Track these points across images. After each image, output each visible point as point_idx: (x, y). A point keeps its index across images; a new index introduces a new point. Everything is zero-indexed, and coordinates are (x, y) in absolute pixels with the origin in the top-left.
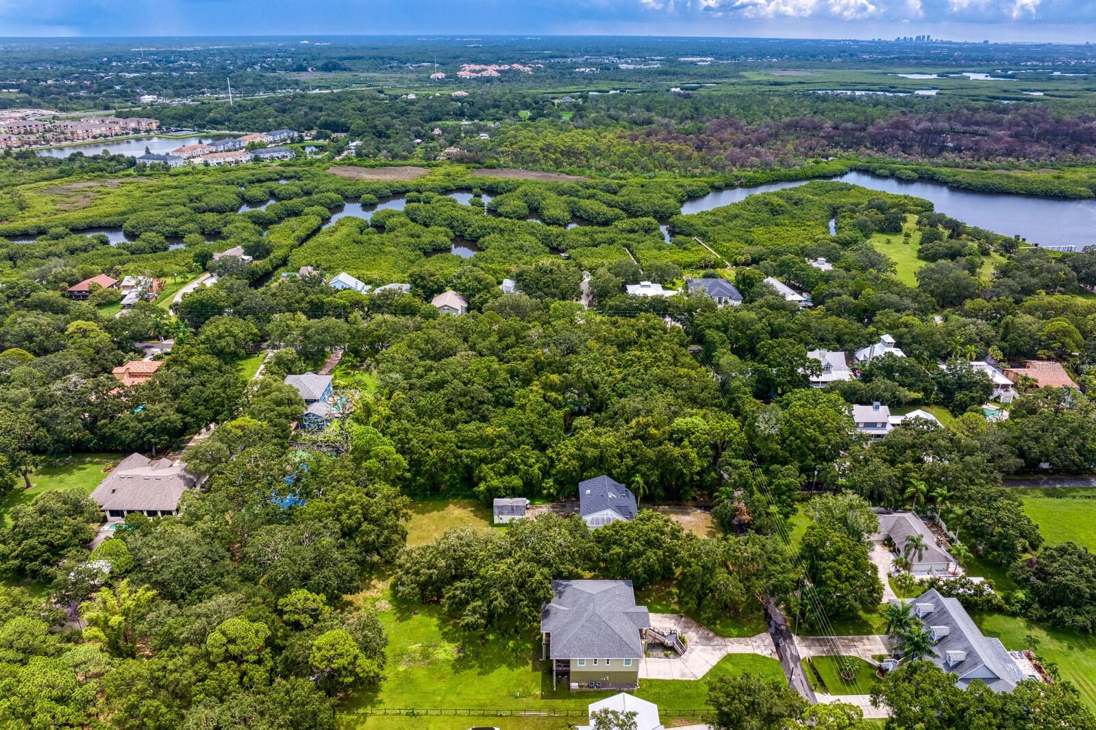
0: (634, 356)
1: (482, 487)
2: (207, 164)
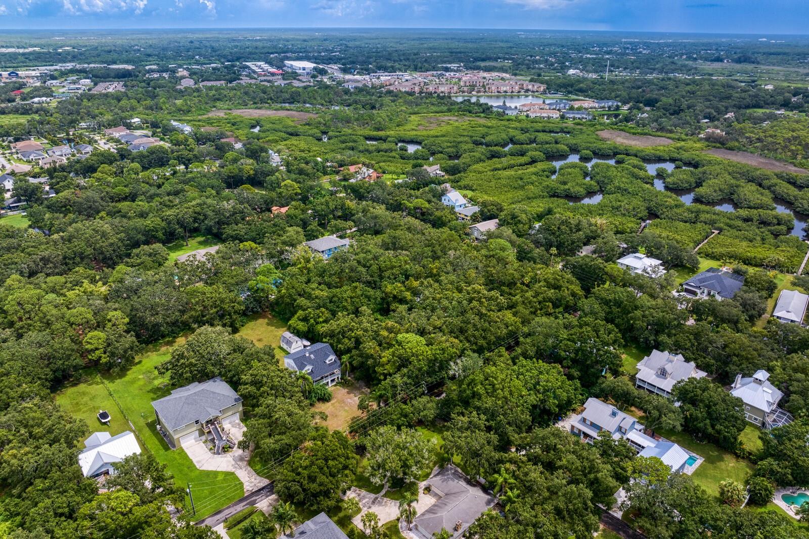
2: (528, 116)
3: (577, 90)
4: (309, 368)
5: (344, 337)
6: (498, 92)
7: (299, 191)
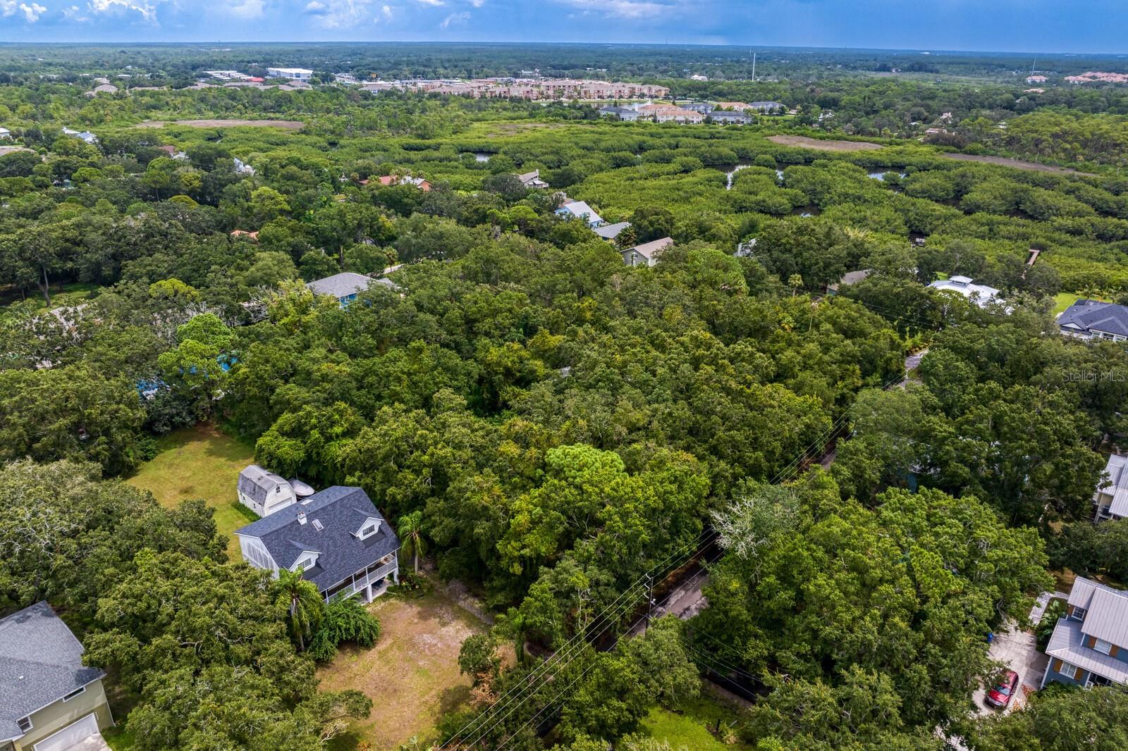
2: (655, 120)
3: (715, 94)
4: (308, 558)
5: (400, 466)
6: (599, 97)
7: (287, 207)
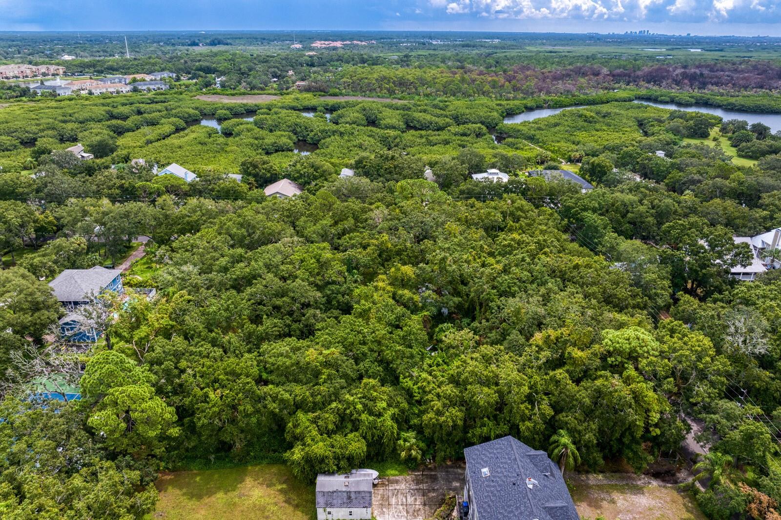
0: (513, 239)
1: (297, 454)
2: (91, 93)
